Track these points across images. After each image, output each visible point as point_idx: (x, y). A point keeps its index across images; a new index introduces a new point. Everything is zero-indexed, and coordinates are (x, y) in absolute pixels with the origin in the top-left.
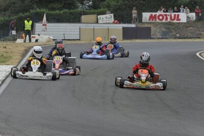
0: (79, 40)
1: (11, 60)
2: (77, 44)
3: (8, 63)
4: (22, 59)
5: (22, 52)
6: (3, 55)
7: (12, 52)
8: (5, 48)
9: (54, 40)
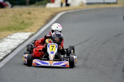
0: (116, 3)
1: (31, 27)
2: (110, 8)
3: (27, 30)
4: (44, 26)
5: (47, 18)
6: (23, 22)
7: (35, 18)
8: (30, 13)
9: (88, 4)
